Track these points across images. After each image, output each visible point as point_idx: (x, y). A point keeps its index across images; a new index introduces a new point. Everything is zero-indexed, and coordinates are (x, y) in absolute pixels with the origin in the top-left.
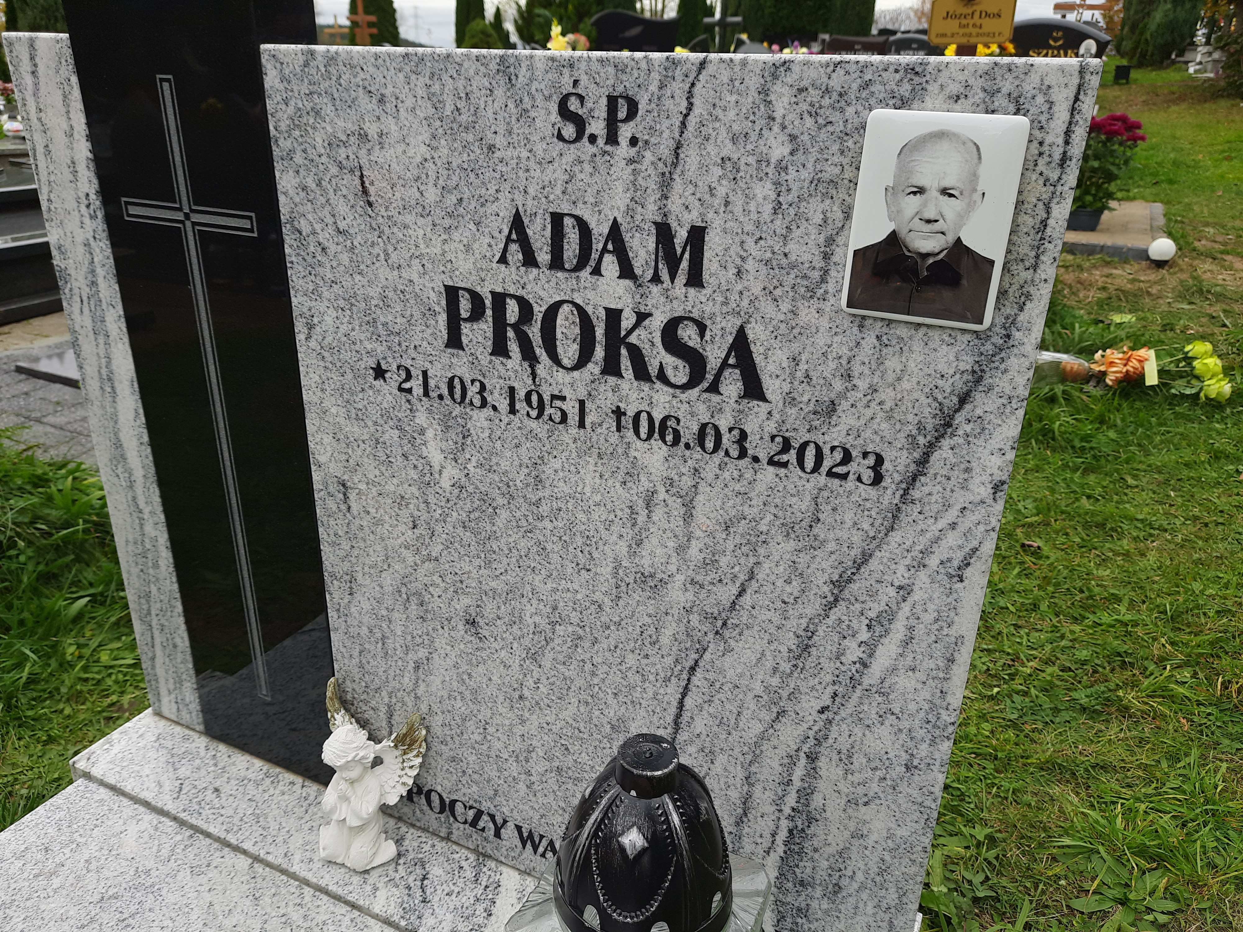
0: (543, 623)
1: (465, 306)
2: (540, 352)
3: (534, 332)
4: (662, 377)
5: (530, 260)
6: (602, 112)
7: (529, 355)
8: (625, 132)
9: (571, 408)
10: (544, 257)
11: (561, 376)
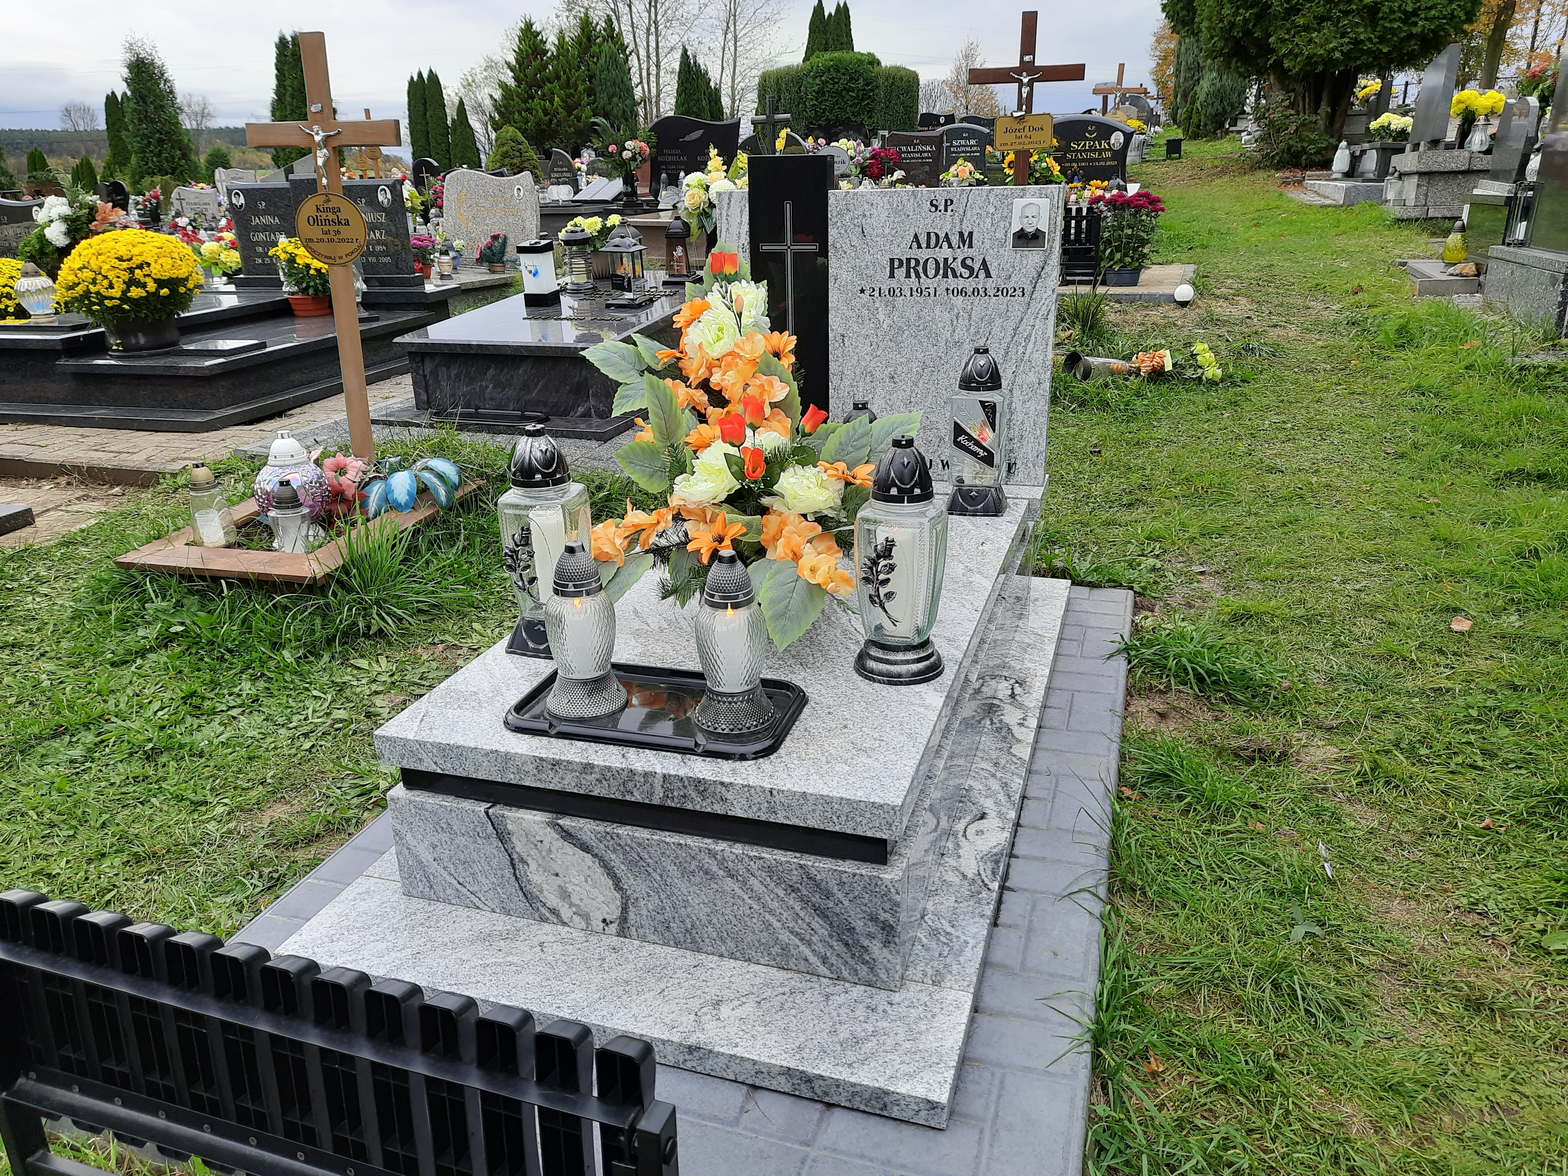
0: (919, 369)
1: (896, 264)
2: (922, 275)
3: (920, 269)
4: (961, 276)
5: (919, 247)
6: (943, 203)
7: (918, 276)
8: (950, 208)
9: (932, 291)
10: (924, 245)
11: (928, 281)
